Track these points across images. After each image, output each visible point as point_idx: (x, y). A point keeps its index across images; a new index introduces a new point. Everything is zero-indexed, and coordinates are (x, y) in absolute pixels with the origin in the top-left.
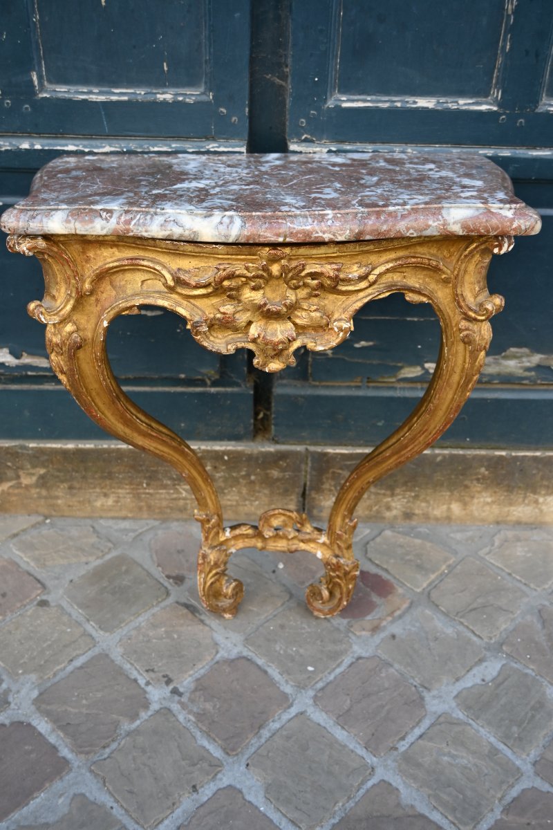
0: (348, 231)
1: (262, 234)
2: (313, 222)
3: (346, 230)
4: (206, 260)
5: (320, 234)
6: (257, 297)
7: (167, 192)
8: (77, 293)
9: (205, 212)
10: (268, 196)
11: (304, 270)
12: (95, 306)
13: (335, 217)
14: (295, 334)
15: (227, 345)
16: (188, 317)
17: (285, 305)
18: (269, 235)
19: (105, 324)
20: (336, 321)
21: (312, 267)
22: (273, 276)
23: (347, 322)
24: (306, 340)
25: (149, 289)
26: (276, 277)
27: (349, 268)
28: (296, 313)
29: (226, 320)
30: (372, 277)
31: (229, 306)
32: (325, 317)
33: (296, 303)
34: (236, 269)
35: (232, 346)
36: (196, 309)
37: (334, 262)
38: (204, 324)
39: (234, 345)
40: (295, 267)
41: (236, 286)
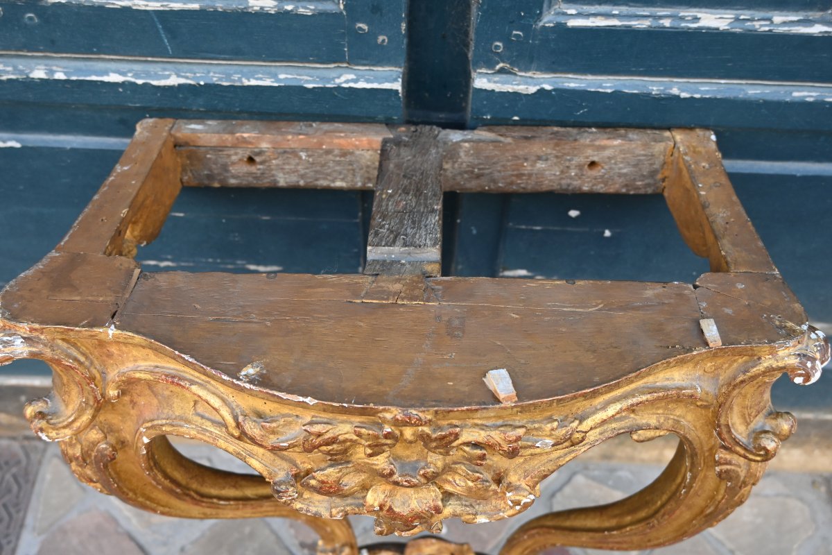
6: (381, 462)
8: (97, 401)
11: (457, 439)
12: (131, 408)
14: (440, 503)
15: (331, 509)
16: (266, 473)
17: (424, 476)
19: (146, 440)
20: (510, 487)
21: (471, 433)
22: (405, 440)
23: (530, 494)
24: (459, 510)
25: (207, 415)
26: (411, 442)
27: (536, 429)
28: (444, 477)
29: (326, 490)
30: (578, 436)
31: (330, 470)
32: (494, 487)
33: (443, 470)
34: (340, 432)
35: (338, 513)
36: (278, 462)
37: (511, 425)
38: (291, 489)
39: (342, 511)
40: (443, 437)
41: (340, 450)
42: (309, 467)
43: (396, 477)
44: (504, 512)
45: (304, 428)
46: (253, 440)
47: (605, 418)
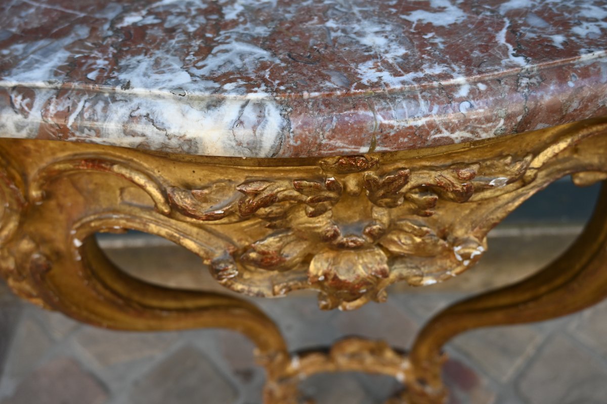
0: (502, 122)
1: (324, 142)
2: (431, 110)
3: (497, 119)
4: (221, 170)
5: (446, 134)
6: (323, 224)
7: (150, 20)
8: (20, 204)
9: (207, 94)
10: (331, 24)
11: (406, 182)
13: (474, 94)
14: (385, 266)
15: (273, 286)
16: (202, 253)
17: (370, 234)
18: (339, 143)
19: (77, 243)
20: (456, 242)
21: (421, 176)
22: (349, 193)
23: (479, 245)
24: (405, 272)
25: (135, 202)
26: (355, 195)
27: (489, 167)
28: (389, 236)
29: (266, 262)
30: (530, 173)
31: (271, 239)
32: (441, 242)
33: (390, 226)
34: (279, 189)
35: (281, 290)
36: (214, 240)
37: (463, 163)
38: (230, 267)
39: (285, 287)
40: (391, 182)
41: (280, 213)
42: (247, 244)
43: (342, 239)
44: (451, 270)
45: (238, 188)
46: (185, 212)
47: (556, 151)
